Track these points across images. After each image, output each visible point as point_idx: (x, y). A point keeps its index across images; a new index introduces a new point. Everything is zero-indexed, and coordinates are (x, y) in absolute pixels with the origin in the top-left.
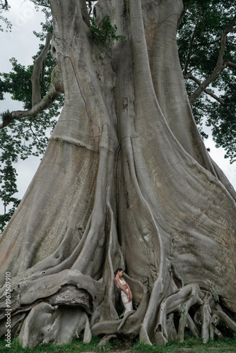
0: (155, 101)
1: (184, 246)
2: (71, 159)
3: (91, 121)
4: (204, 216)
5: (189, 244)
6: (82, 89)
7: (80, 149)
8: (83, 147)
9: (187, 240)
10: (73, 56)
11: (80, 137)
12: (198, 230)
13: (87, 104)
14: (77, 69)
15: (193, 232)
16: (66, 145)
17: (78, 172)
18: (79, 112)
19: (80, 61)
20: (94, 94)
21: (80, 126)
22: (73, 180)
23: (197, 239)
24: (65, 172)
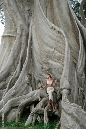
0: (39, 6)
1: (47, 70)
2: (7, 42)
3: (15, 25)
4: (56, 51)
5: (49, 69)
6: (10, 14)
7: (11, 37)
8: (12, 36)
9: (48, 66)
10: (4, 2)
11: (11, 33)
12: (53, 60)
13: (13, 19)
14: (8, 7)
15: (51, 62)
16: (5, 37)
17: (10, 47)
18: (9, 23)
19: (8, 3)
20: (15, 14)
21: (11, 29)
22: (8, 50)
23: (52, 65)
24: (5, 48)
